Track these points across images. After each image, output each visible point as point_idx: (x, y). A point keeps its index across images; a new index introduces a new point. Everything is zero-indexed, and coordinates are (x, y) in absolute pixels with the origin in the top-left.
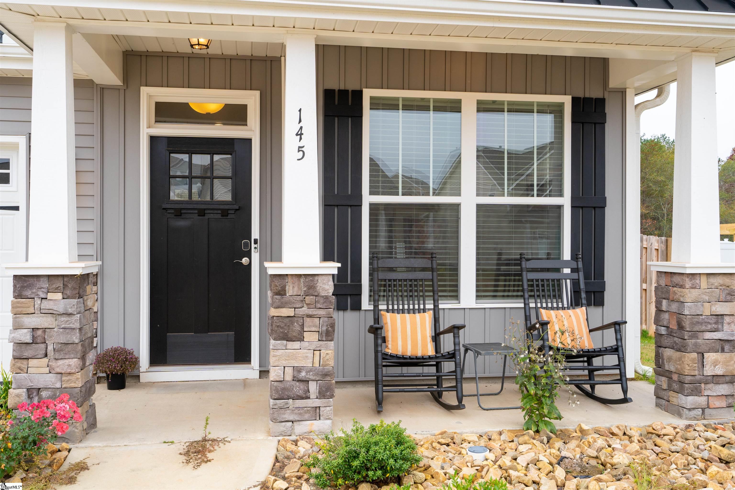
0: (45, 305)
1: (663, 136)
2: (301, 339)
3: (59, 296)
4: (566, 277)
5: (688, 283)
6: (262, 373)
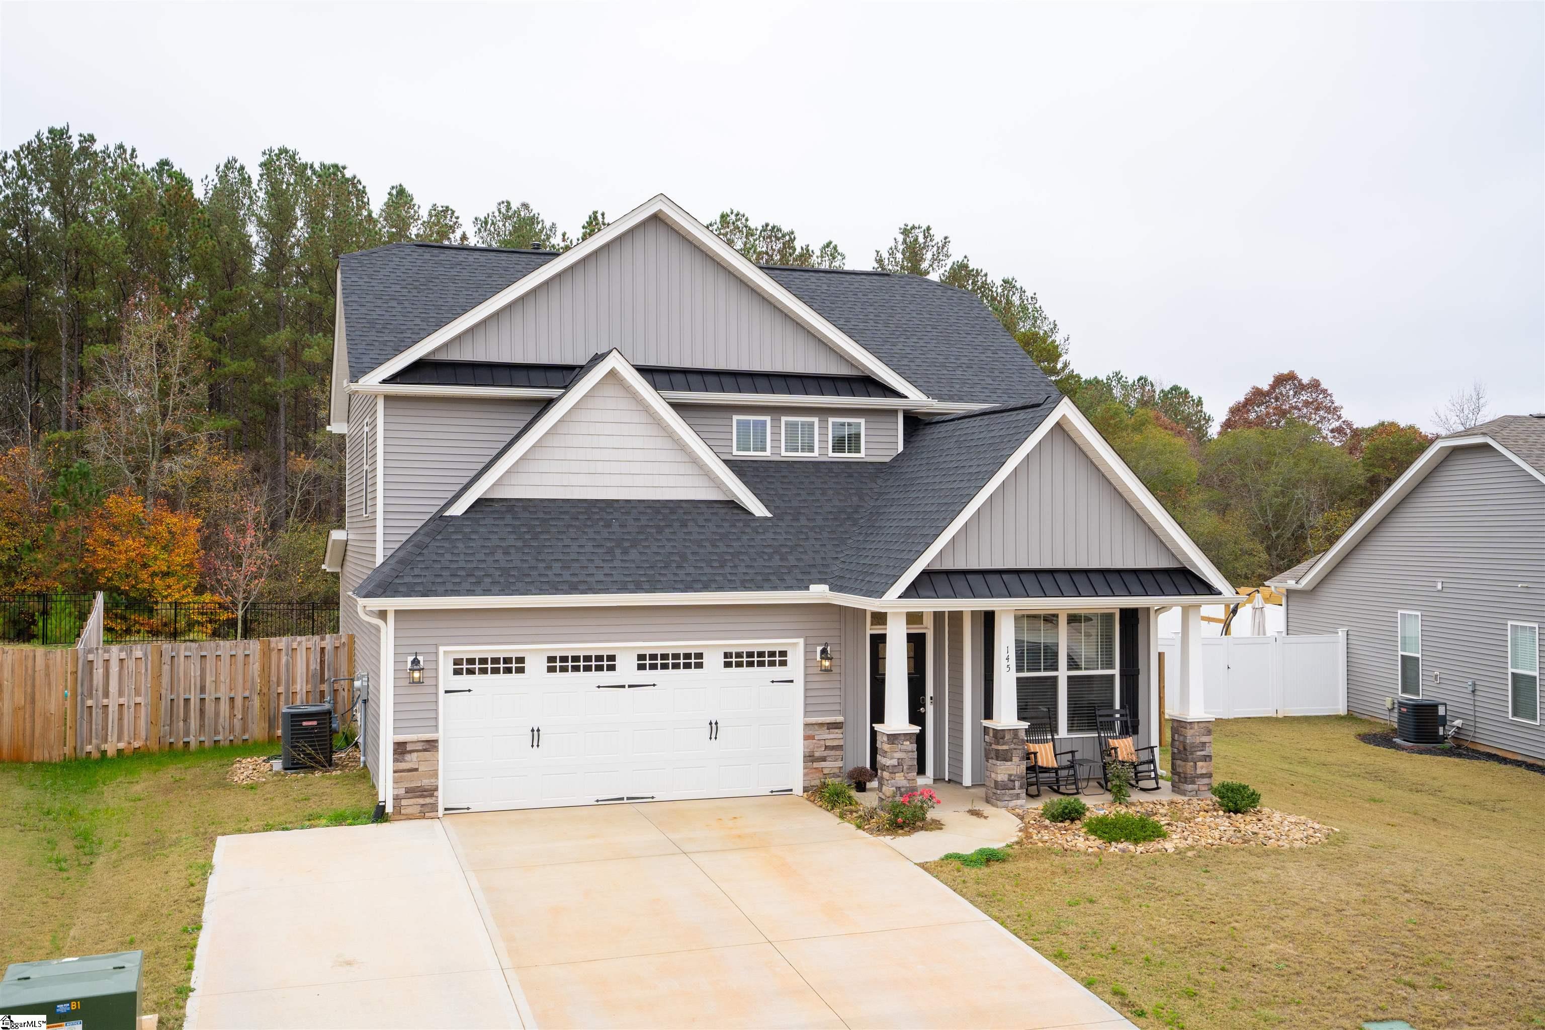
0: (903, 747)
1: (1117, 374)
3: (908, 743)
4: (1117, 719)
5: (1188, 727)
6: (936, 780)
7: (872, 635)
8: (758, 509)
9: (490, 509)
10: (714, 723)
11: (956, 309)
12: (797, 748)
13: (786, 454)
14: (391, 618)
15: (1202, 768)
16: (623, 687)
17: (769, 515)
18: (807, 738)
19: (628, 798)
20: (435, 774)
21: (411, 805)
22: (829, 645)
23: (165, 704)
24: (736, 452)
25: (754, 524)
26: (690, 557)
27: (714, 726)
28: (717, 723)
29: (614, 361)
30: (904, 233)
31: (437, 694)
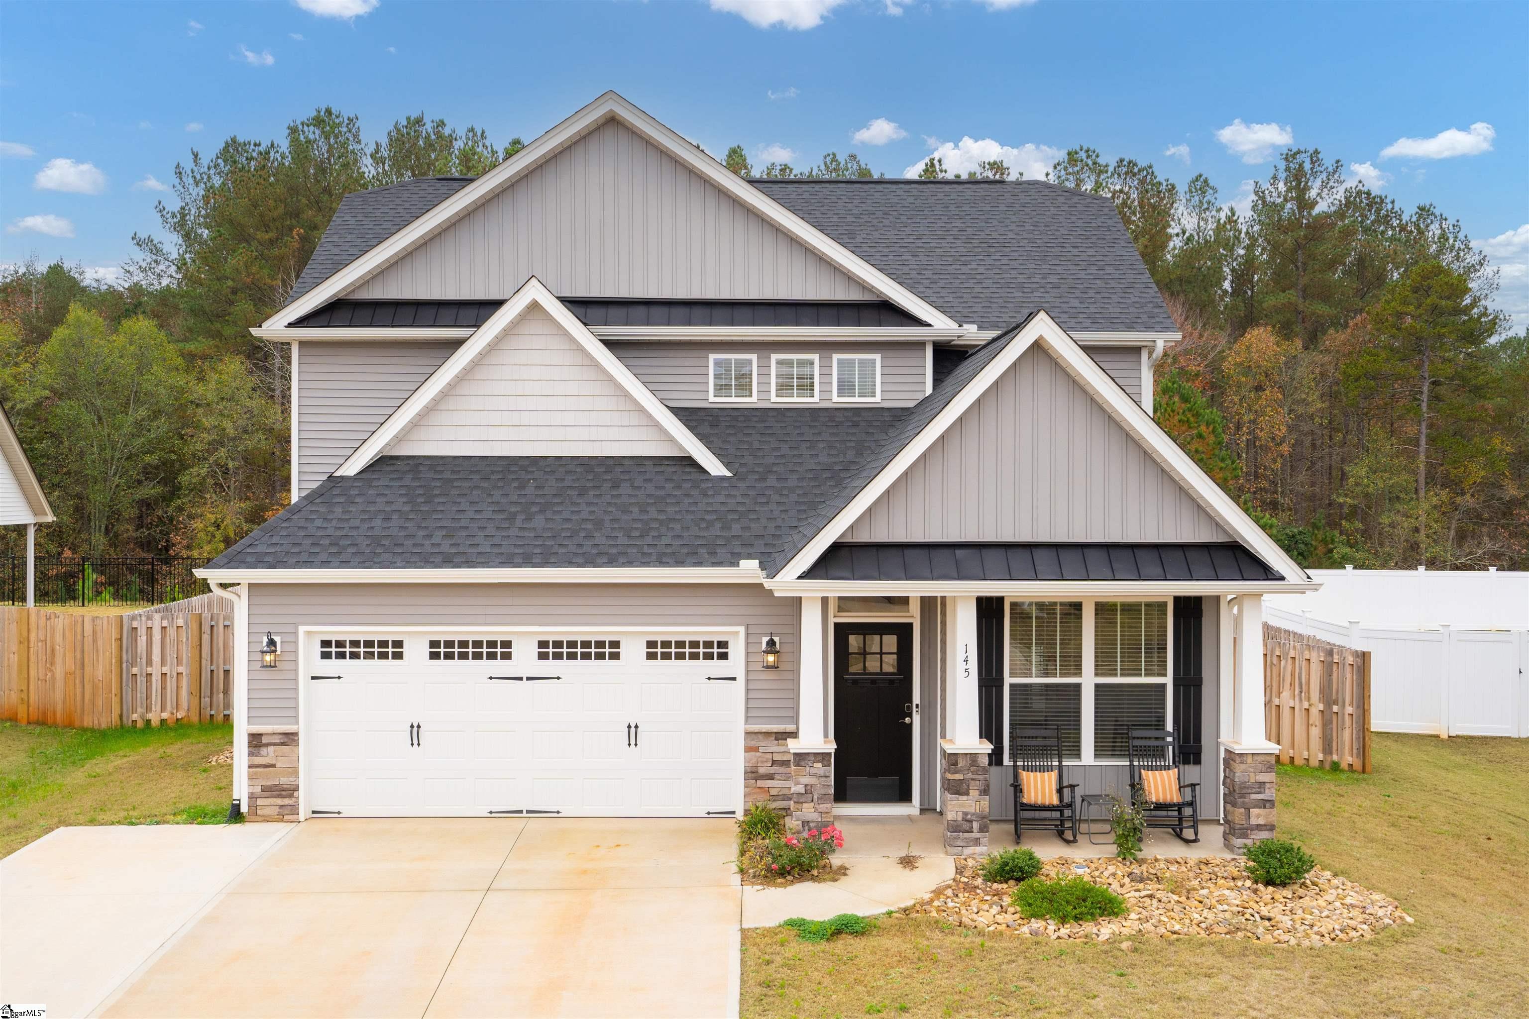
0: (813, 771)
2: (968, 794)
3: (820, 765)
4: (1169, 743)
5: (1238, 760)
6: (922, 811)
7: (837, 625)
8: (715, 467)
9: (391, 468)
10: (633, 725)
11: (1074, 219)
12: (736, 761)
13: (777, 400)
14: (244, 591)
15: (1258, 816)
16: (521, 679)
17: (729, 474)
18: (748, 749)
19: (528, 812)
20: (295, 772)
21: (268, 806)
22: (777, 635)
23: (206, 675)
24: (713, 399)
25: (703, 485)
26: (607, 524)
27: (633, 730)
28: (636, 727)
29: (535, 292)
30: (1286, 159)
31: (296, 680)
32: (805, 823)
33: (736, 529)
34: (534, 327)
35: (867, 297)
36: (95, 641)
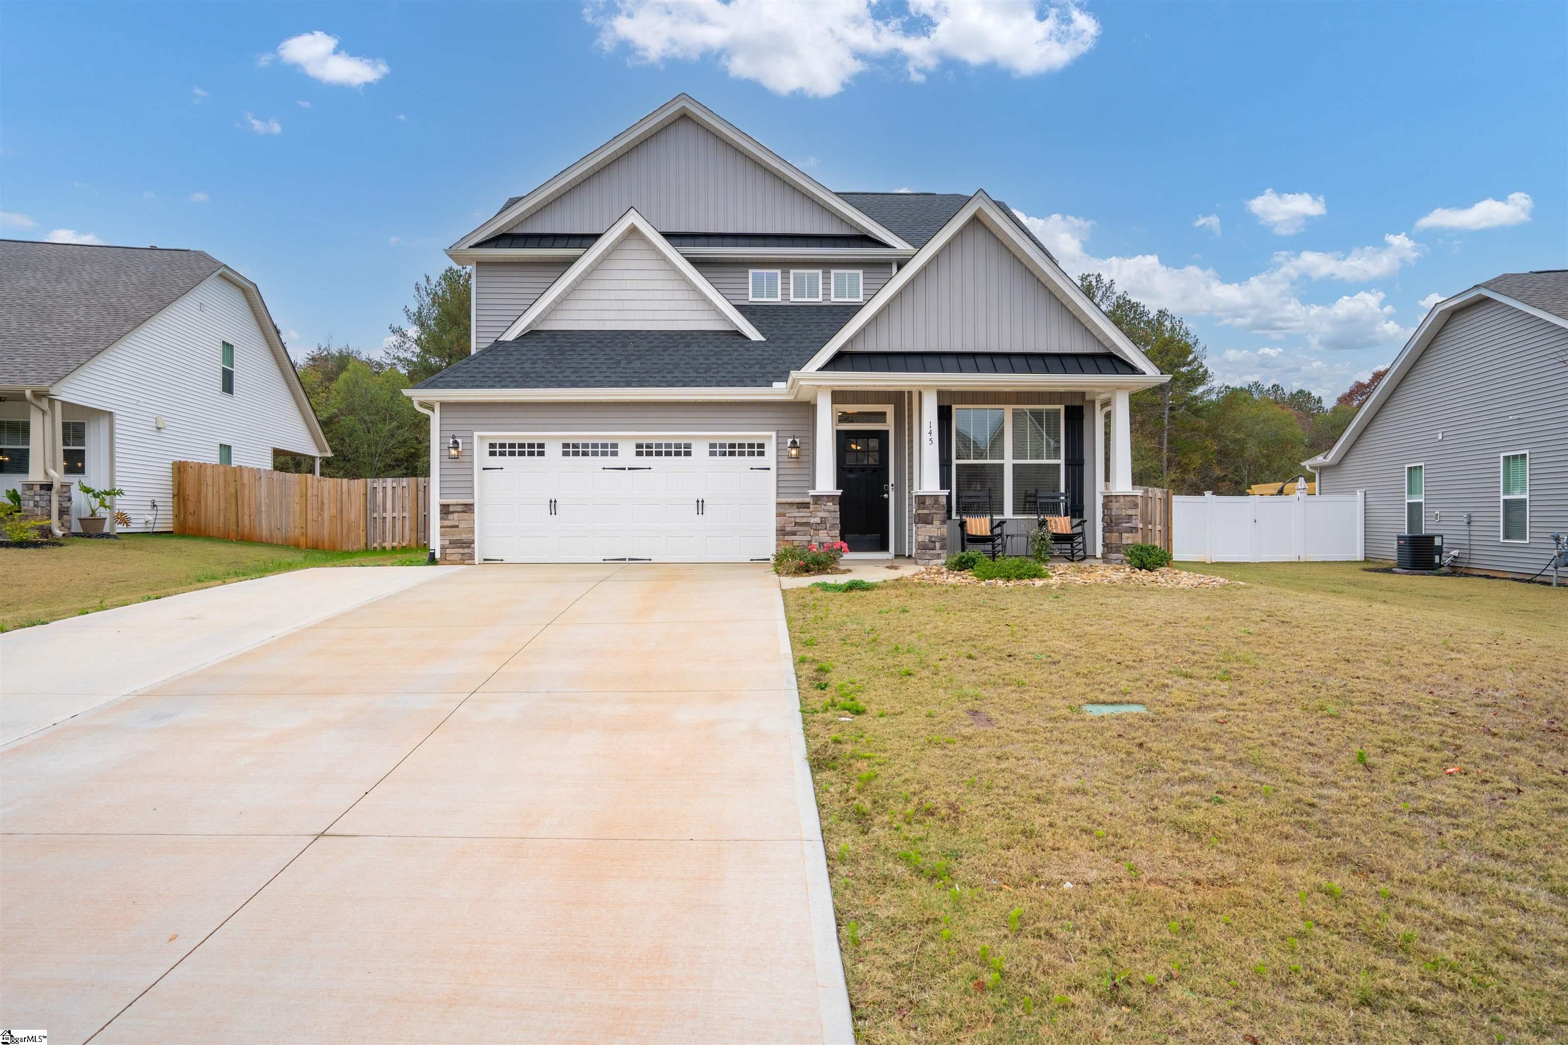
2: (932, 524)
3: (830, 504)
6: (897, 556)
7: (839, 435)
8: (754, 335)
9: (537, 337)
10: (700, 501)
12: (772, 523)
13: (793, 299)
14: (436, 408)
15: (1128, 538)
16: (624, 469)
17: (763, 339)
18: (778, 515)
19: (630, 559)
20: (472, 530)
21: (454, 553)
22: (798, 437)
23: (421, 518)
24: (752, 299)
25: (747, 345)
26: (682, 366)
27: (700, 503)
28: (703, 501)
29: (633, 218)
30: (1082, 280)
31: (472, 468)
32: (821, 544)
33: (770, 368)
34: (634, 245)
35: (853, 232)
36: (349, 495)
